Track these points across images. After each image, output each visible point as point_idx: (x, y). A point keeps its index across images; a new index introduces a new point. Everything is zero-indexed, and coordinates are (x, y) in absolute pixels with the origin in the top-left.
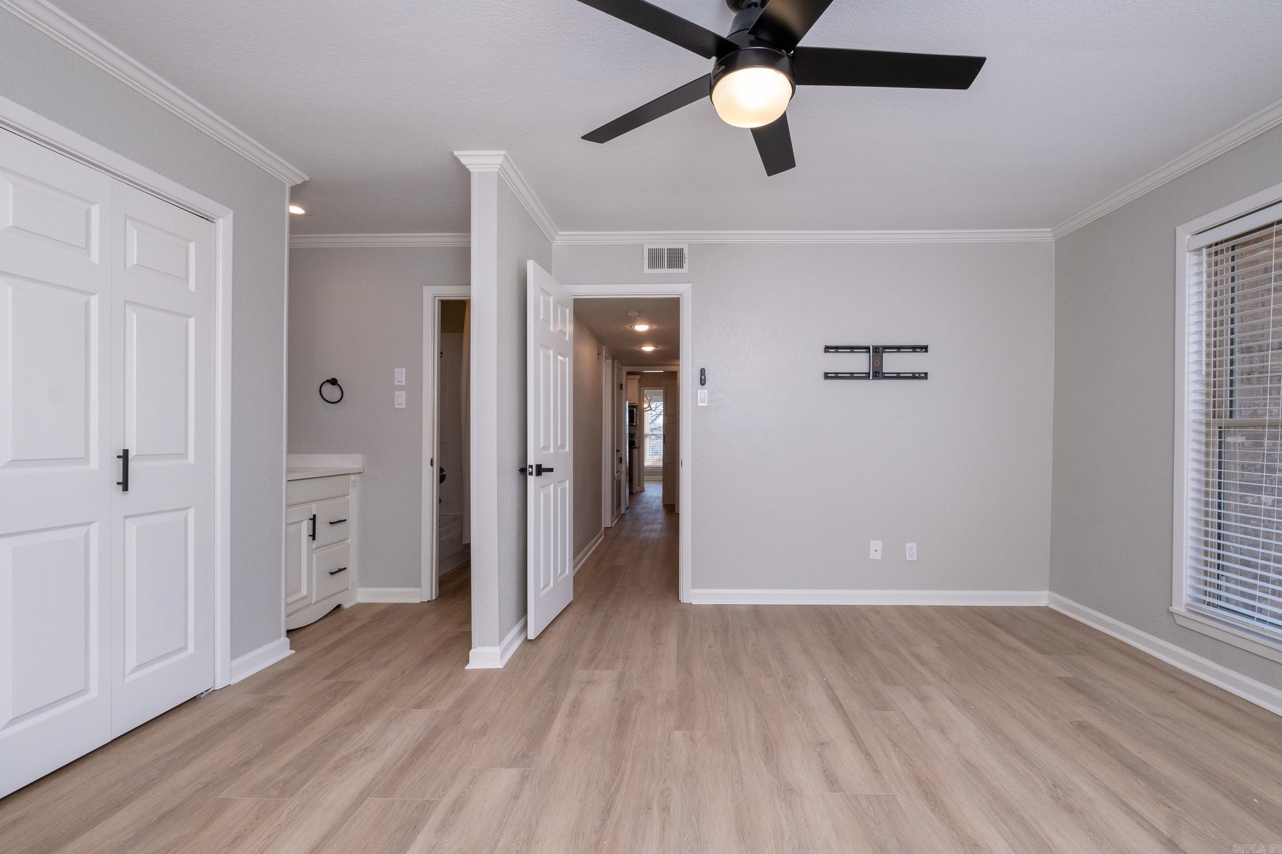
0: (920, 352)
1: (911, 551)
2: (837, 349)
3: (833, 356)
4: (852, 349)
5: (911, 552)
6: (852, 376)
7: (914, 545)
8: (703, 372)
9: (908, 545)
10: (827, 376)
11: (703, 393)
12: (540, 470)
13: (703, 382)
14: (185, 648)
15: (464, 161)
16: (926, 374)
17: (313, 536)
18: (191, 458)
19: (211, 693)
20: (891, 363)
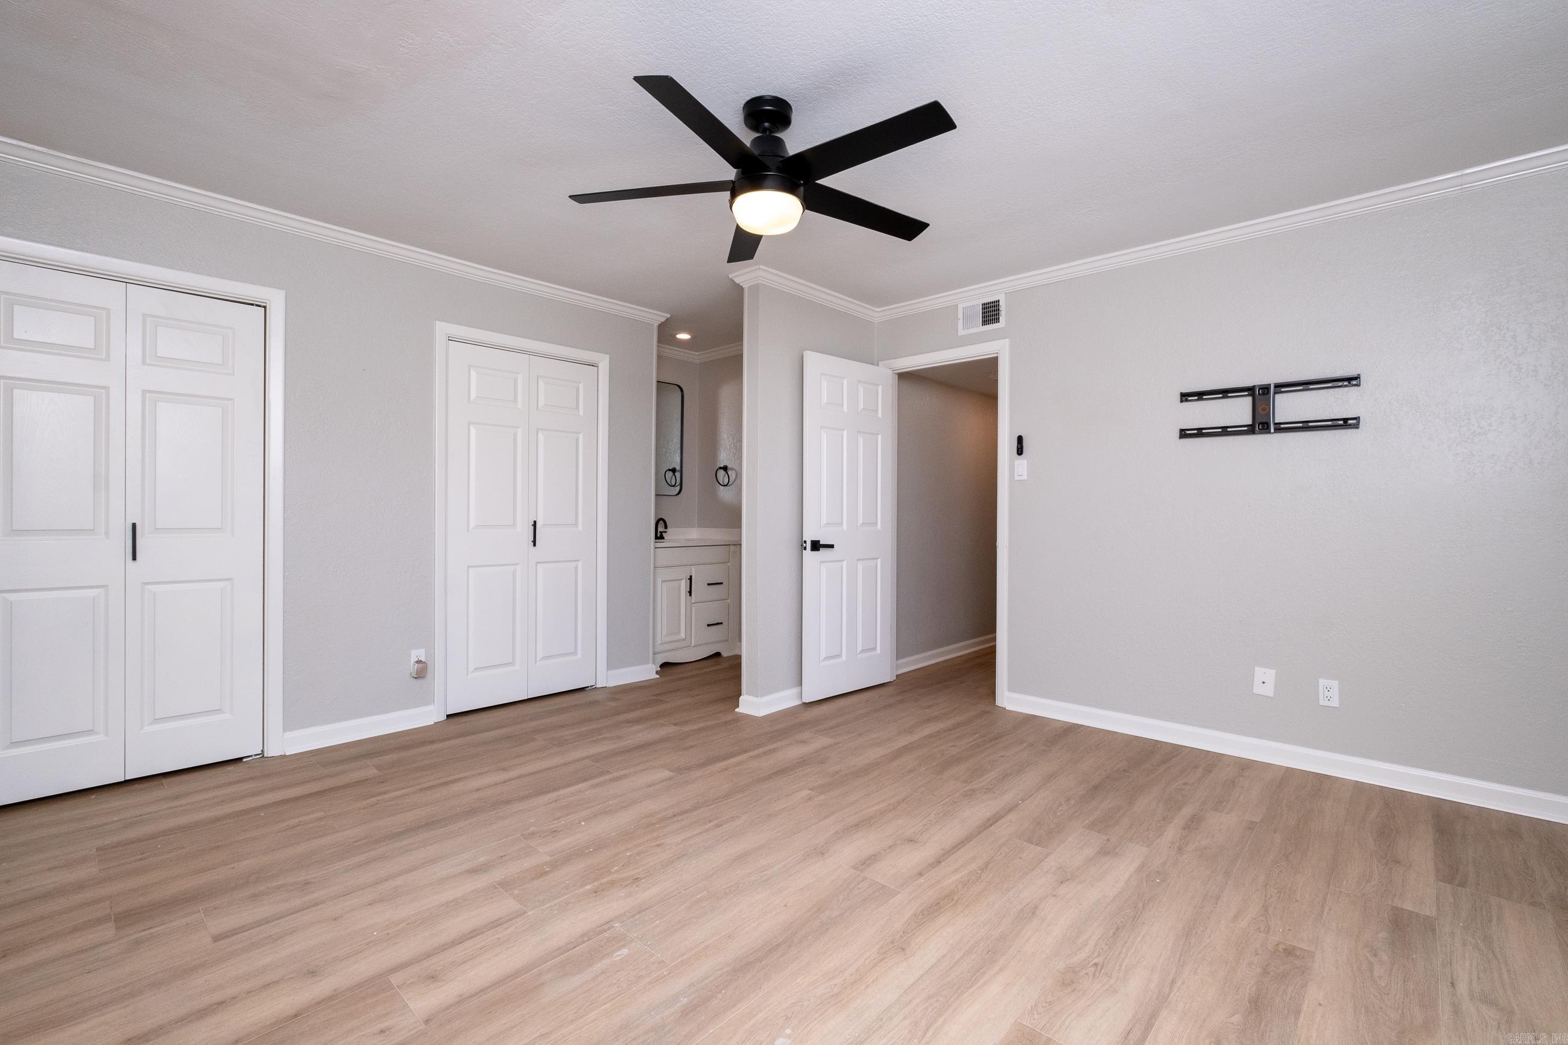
0: (1346, 386)
1: (1329, 691)
2: (1200, 395)
3: (1195, 406)
4: (1225, 393)
5: (1329, 694)
6: (1225, 431)
7: (1335, 684)
8: (1020, 439)
9: (1322, 682)
10: (1184, 434)
11: (1022, 463)
12: (816, 546)
13: (1020, 451)
14: (575, 653)
15: (737, 281)
16: (1357, 419)
17: (690, 592)
18: (580, 528)
19: (593, 689)
20: (1287, 407)
